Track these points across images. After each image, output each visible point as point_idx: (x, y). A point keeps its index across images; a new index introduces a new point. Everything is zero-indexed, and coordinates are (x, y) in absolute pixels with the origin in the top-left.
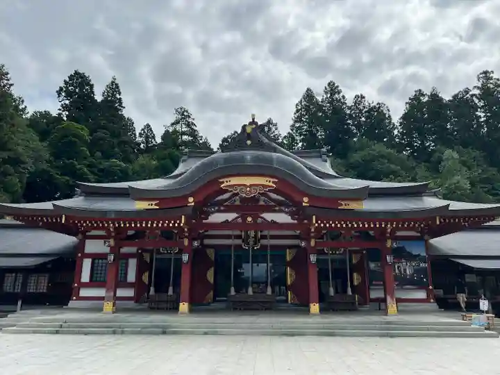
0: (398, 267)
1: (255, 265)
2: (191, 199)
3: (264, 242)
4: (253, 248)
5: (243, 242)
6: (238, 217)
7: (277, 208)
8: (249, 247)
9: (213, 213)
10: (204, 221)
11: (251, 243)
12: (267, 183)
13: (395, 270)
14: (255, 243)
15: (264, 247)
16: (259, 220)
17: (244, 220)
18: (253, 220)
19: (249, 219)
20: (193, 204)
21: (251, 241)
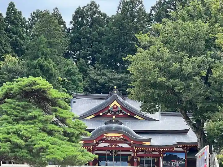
0: (173, 163)
1: (115, 162)
2: (95, 141)
3: (119, 153)
4: (115, 155)
5: (110, 153)
6: (109, 145)
7: (124, 142)
8: (113, 155)
9: (100, 143)
10: (97, 146)
11: (114, 153)
12: (120, 136)
13: (172, 165)
14: (115, 153)
15: (119, 155)
16: (117, 146)
17: (112, 146)
18: (115, 146)
19: (114, 146)
20: (95, 142)
21: (114, 152)
